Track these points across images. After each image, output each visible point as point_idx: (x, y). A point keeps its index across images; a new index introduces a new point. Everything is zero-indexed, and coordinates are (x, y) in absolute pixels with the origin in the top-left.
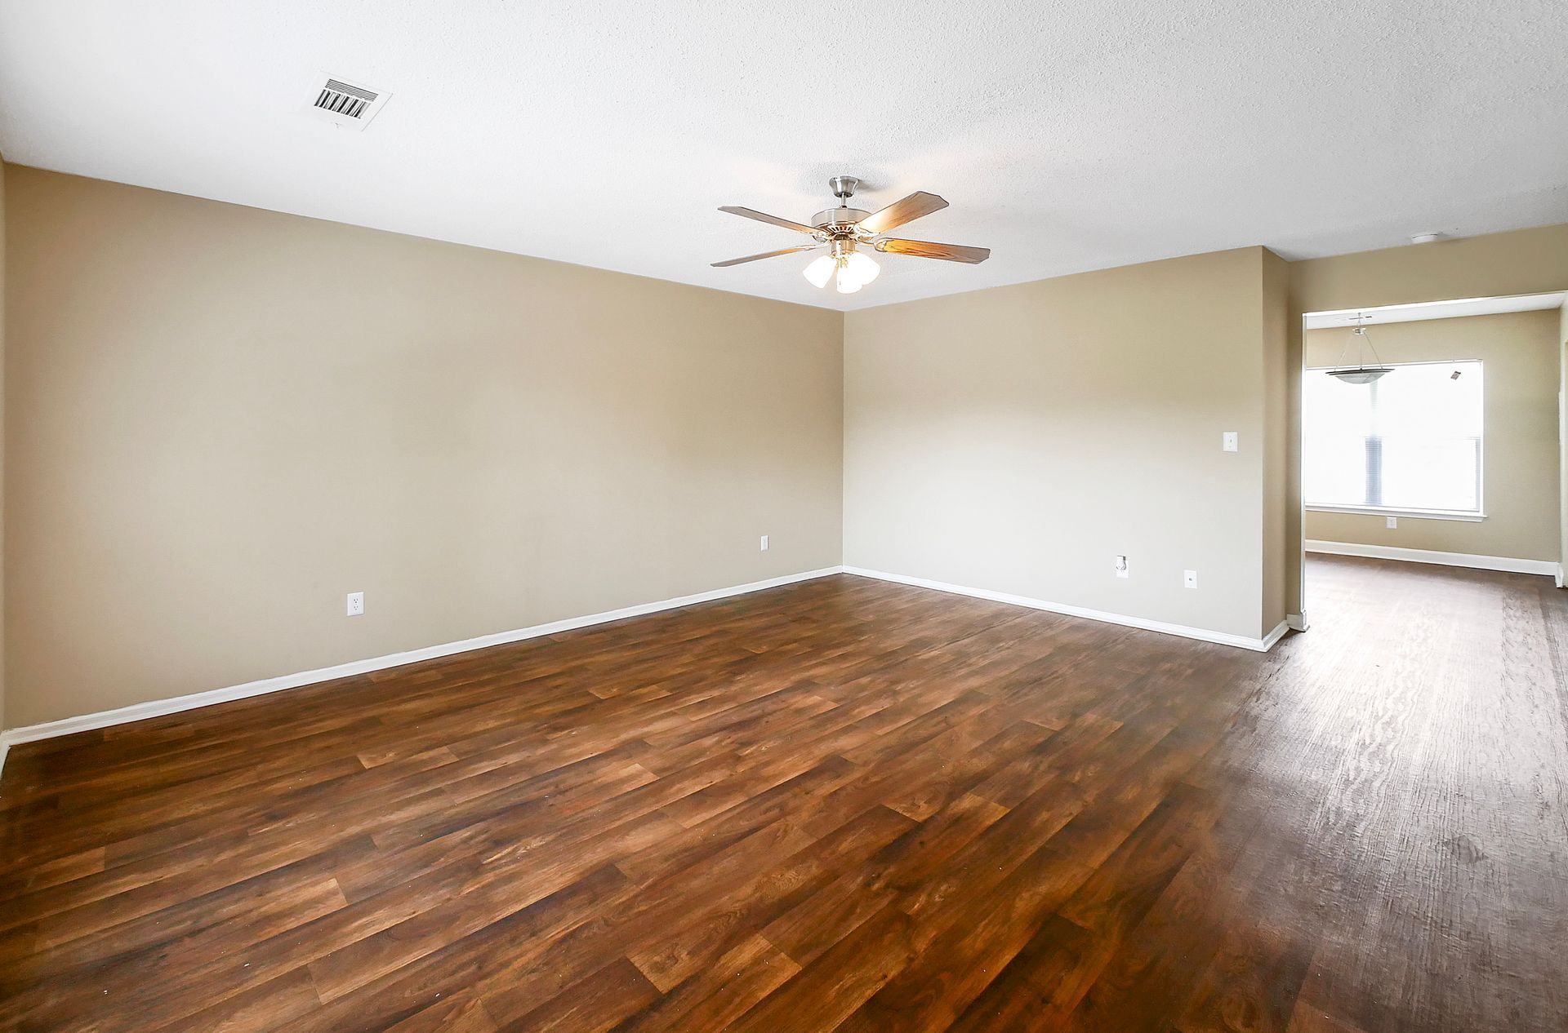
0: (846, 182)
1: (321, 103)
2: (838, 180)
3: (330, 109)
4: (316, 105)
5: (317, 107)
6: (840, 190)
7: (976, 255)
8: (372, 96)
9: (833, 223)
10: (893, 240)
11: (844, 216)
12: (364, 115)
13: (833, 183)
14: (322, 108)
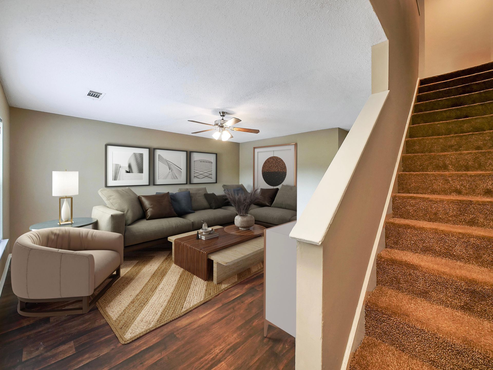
0: (223, 113)
1: (89, 95)
2: (221, 112)
3: (91, 96)
4: (88, 95)
5: (88, 96)
6: (221, 115)
7: (257, 131)
8: (101, 94)
9: (219, 123)
10: (235, 127)
11: (222, 122)
12: (100, 97)
13: (220, 113)
14: (89, 96)
